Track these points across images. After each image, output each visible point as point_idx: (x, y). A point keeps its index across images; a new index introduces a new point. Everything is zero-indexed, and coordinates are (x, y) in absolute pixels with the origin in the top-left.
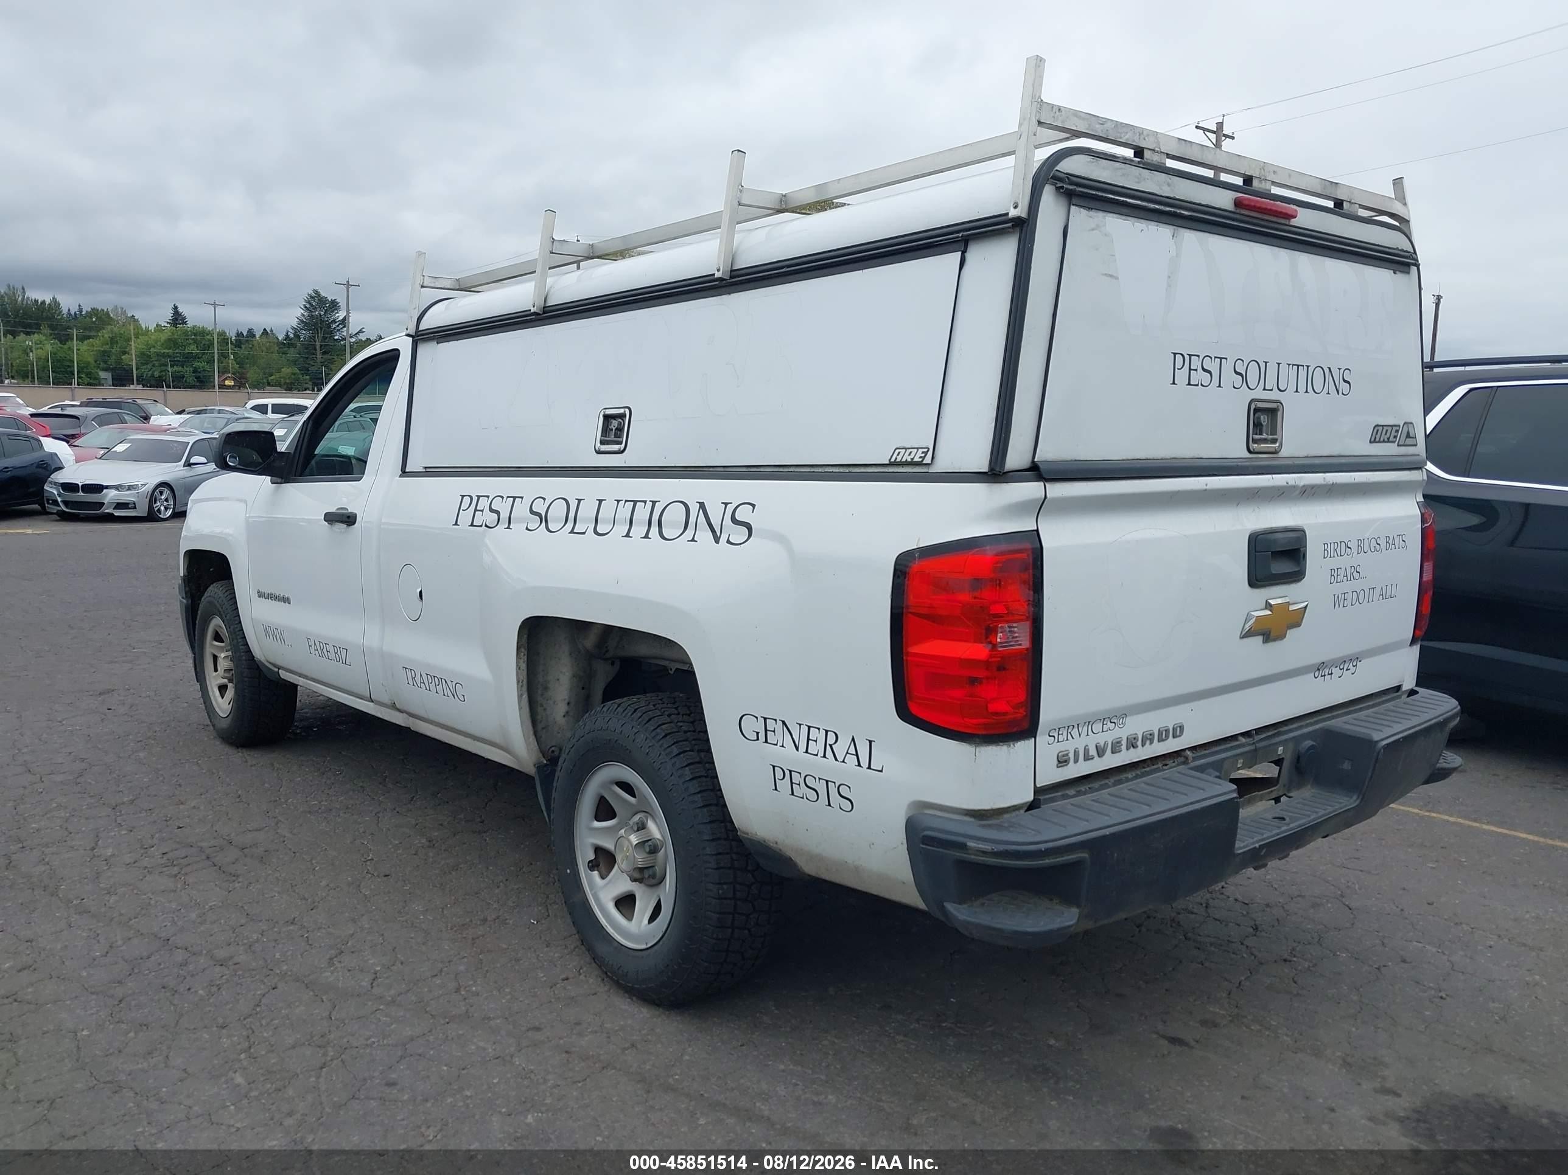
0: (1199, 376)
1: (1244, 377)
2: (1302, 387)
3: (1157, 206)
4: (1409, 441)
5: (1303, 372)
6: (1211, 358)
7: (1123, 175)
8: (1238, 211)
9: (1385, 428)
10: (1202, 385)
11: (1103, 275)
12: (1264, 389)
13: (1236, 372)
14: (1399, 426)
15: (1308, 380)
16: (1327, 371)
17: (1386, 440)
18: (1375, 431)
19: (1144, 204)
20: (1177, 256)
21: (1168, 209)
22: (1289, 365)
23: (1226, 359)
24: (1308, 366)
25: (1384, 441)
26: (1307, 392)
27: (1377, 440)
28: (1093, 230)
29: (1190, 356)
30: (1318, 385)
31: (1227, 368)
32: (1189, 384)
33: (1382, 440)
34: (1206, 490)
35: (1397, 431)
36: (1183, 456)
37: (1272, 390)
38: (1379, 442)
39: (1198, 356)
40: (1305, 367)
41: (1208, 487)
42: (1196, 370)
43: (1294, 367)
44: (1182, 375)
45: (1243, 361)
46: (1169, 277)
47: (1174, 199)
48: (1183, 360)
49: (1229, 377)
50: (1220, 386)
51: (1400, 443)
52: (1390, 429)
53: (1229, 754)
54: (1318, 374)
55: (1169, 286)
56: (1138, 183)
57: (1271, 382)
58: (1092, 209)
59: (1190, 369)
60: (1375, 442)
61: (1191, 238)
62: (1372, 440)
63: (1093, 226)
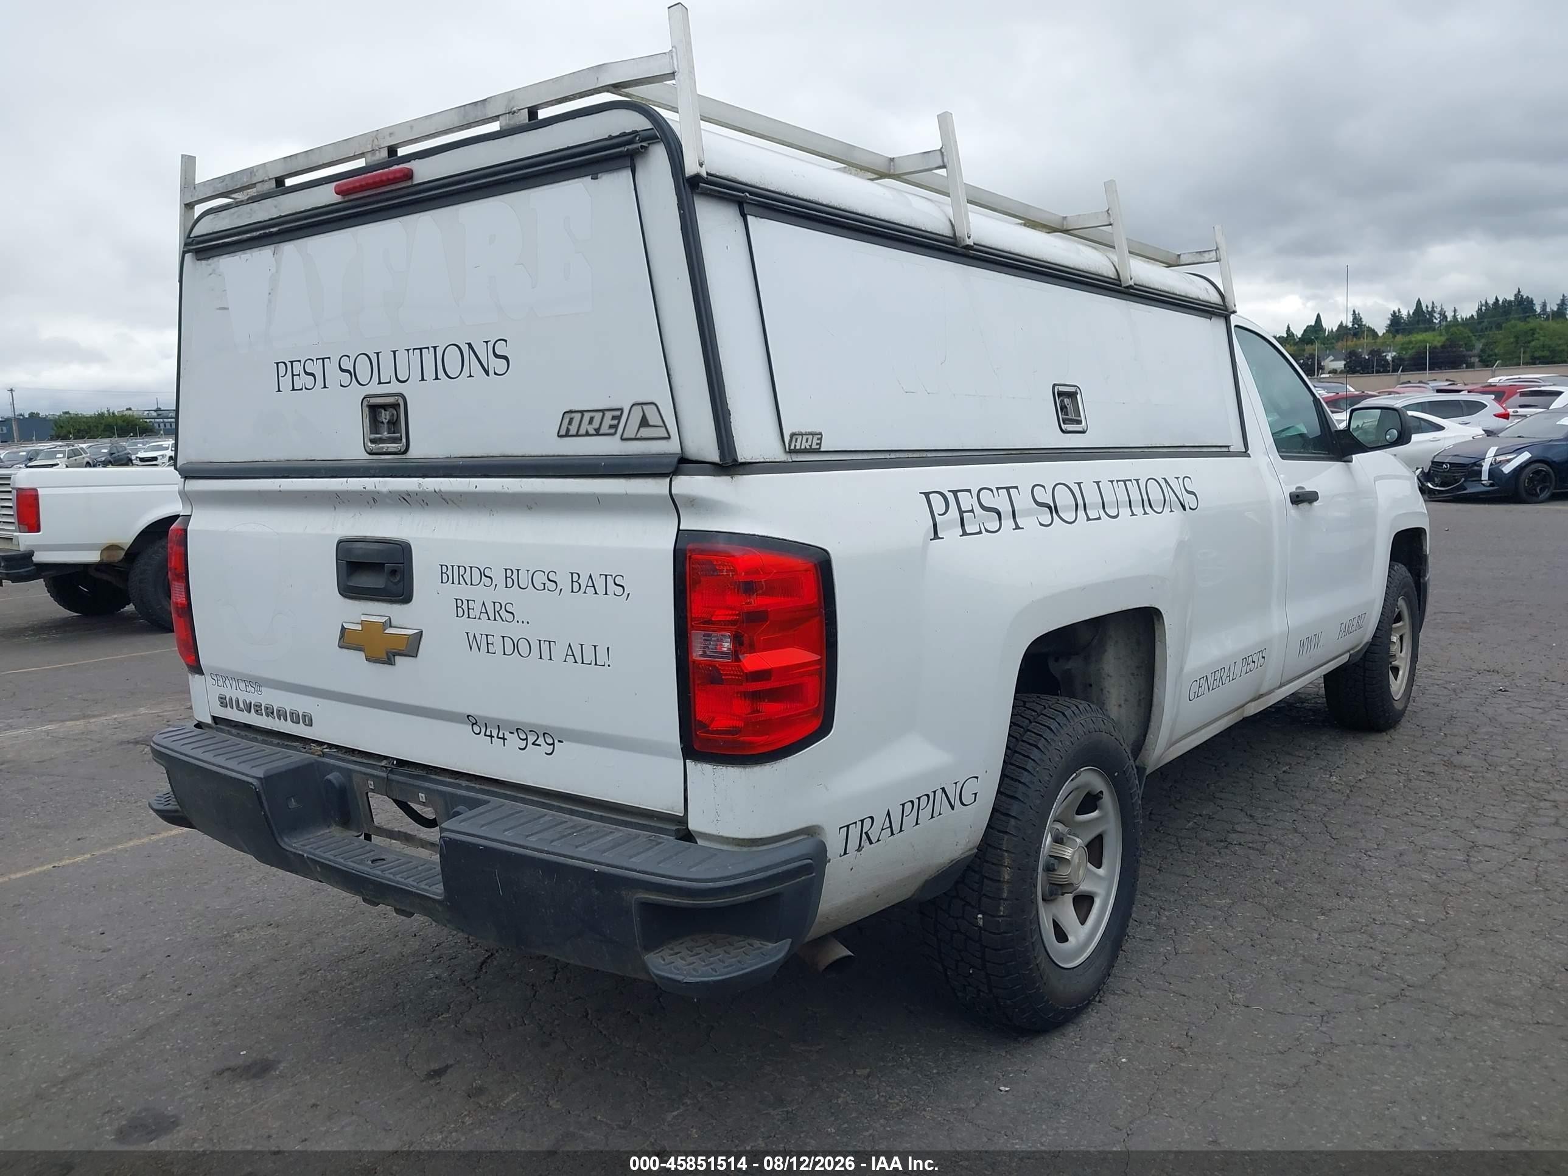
0: (304, 380)
1: (352, 374)
2: (429, 373)
3: (248, 235)
4: (645, 432)
5: (428, 356)
6: (313, 360)
7: (238, 216)
8: (346, 199)
9: (587, 416)
10: (306, 388)
11: (218, 309)
12: (380, 383)
13: (343, 370)
14: (622, 410)
15: (440, 364)
16: (465, 349)
17: (592, 431)
18: (566, 421)
19: (240, 237)
20: (277, 272)
21: (258, 233)
22: (408, 350)
23: (329, 358)
24: (435, 348)
25: (587, 434)
26: (437, 378)
27: (573, 431)
28: (210, 274)
29: (292, 362)
30: (453, 367)
31: (332, 368)
32: (293, 389)
33: (582, 431)
34: (280, 491)
35: (619, 418)
36: (296, 458)
37: (389, 382)
38: (577, 435)
39: (300, 361)
40: (432, 350)
41: (281, 488)
42: (299, 375)
43: (415, 351)
44: (286, 382)
45: (349, 357)
46: (270, 294)
47: (281, 217)
48: (286, 367)
49: (334, 375)
50: (325, 387)
51: (625, 436)
52: (598, 416)
53: (363, 769)
54: (453, 355)
55: (270, 301)
56: (250, 217)
57: (387, 373)
58: (209, 258)
59: (293, 375)
60: (567, 435)
61: (290, 249)
62: (563, 432)
63: (211, 271)
